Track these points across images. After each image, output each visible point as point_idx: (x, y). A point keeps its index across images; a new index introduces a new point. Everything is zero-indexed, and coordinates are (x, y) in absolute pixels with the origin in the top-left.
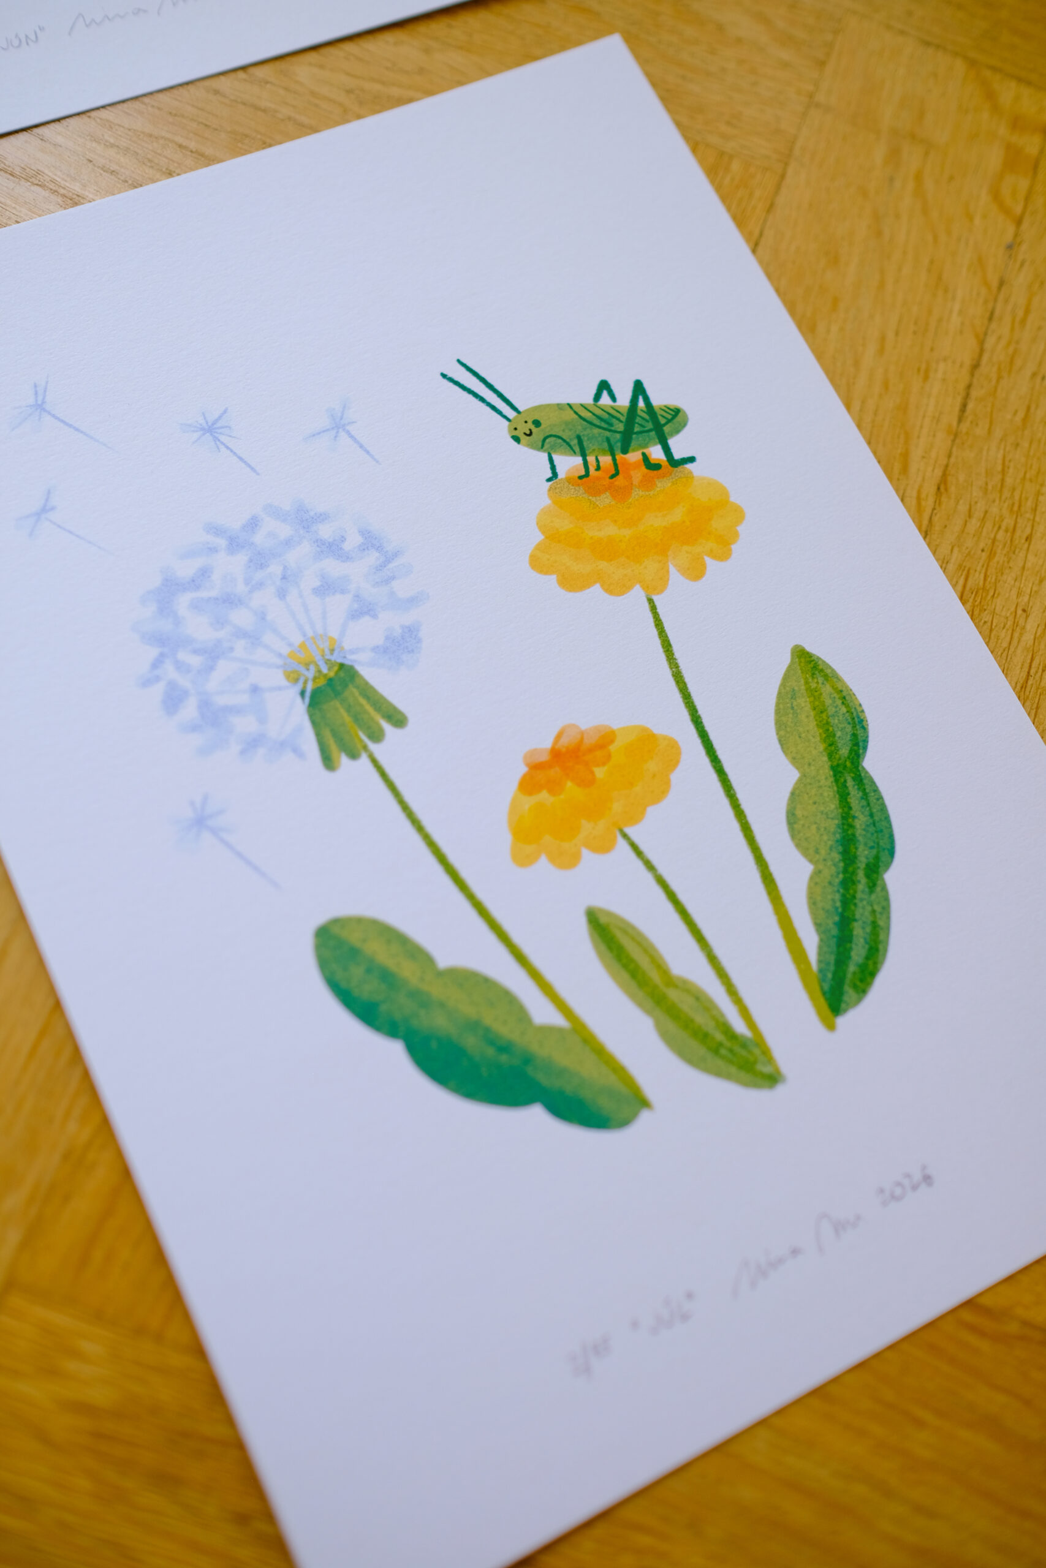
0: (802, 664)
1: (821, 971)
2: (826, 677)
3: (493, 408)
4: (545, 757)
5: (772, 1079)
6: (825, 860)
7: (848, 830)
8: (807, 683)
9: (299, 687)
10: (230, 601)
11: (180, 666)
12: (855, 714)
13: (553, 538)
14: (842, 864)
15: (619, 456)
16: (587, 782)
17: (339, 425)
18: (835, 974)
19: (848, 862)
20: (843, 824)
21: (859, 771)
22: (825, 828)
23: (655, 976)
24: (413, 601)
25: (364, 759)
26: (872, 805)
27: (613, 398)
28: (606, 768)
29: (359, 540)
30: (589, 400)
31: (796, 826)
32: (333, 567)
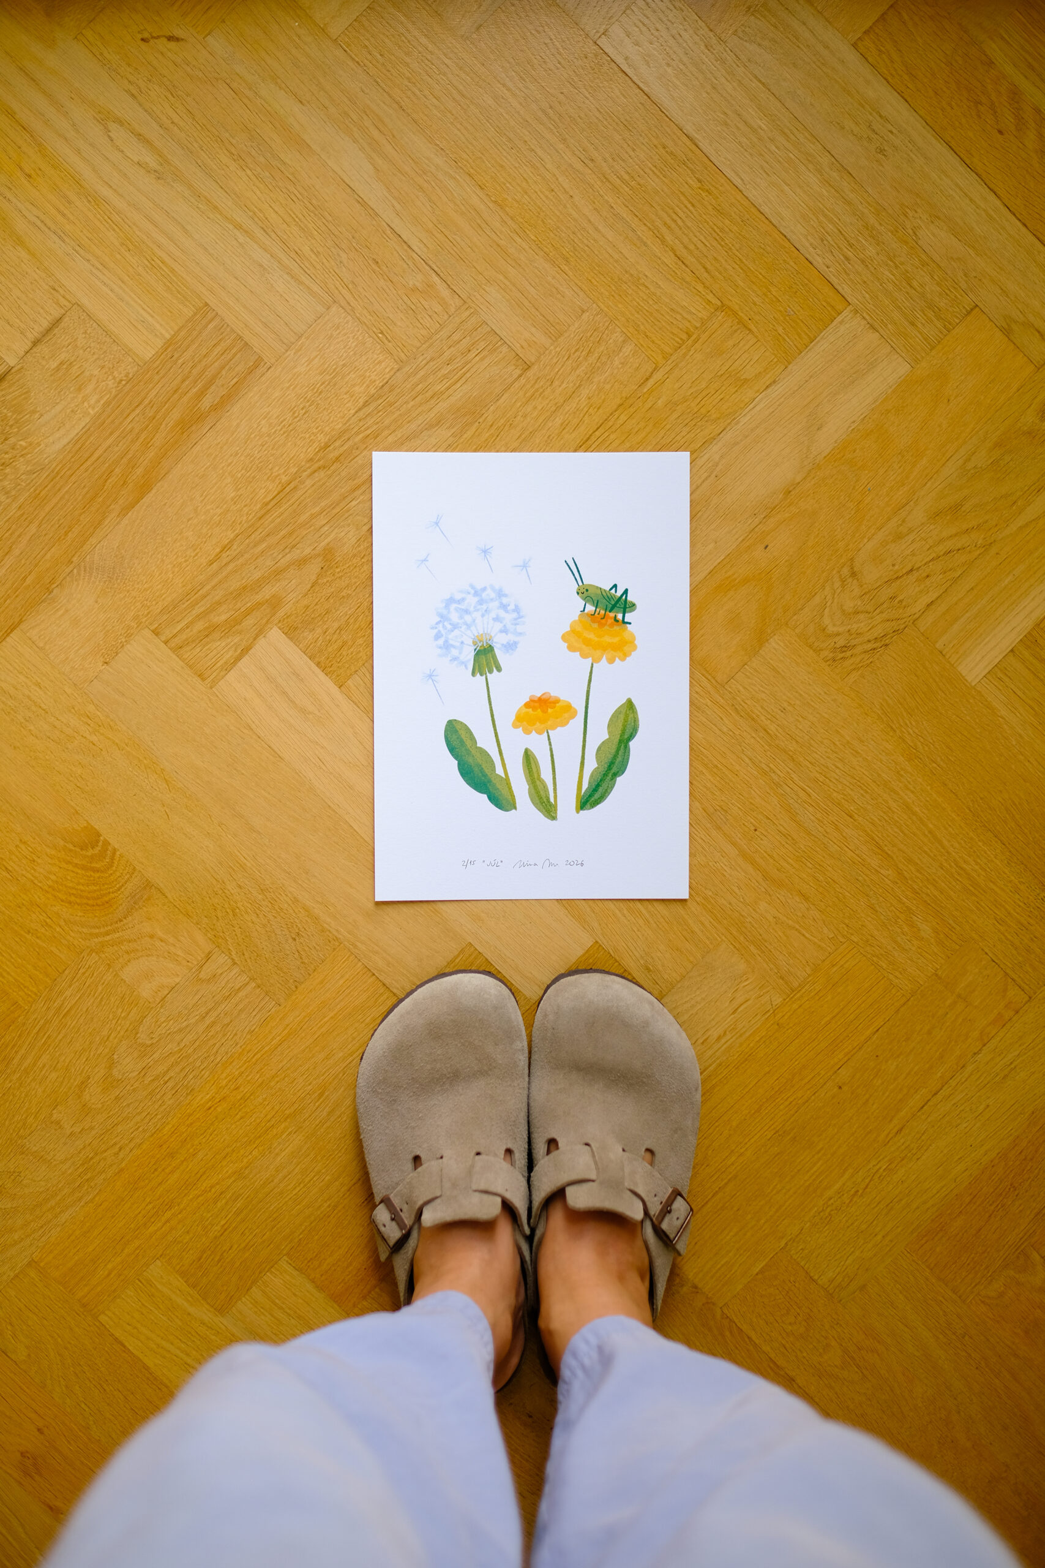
0: (628, 705)
1: (583, 795)
2: (633, 712)
3: (576, 579)
4: (536, 699)
5: (554, 818)
6: (602, 765)
7: (614, 760)
8: (626, 711)
9: (475, 647)
10: (467, 612)
11: (444, 626)
12: (636, 727)
13: (573, 631)
14: (606, 769)
15: (608, 612)
16: (545, 712)
17: (525, 566)
18: (587, 798)
19: (609, 769)
20: (614, 757)
21: (627, 744)
22: (608, 756)
23: (536, 775)
24: (521, 634)
25: (484, 677)
26: (625, 756)
27: (616, 592)
28: (552, 710)
29: (514, 608)
30: (608, 590)
31: (599, 752)
32: (502, 613)
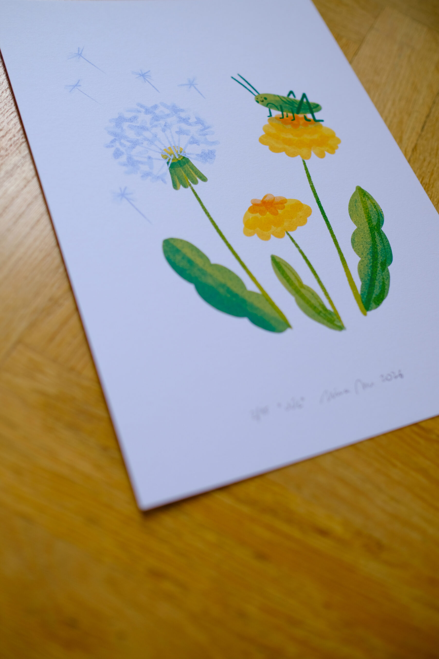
0: (360, 192)
1: (362, 294)
2: (369, 198)
3: (250, 91)
4: (259, 202)
5: (341, 328)
6: (365, 257)
7: (375, 249)
8: (361, 198)
9: (167, 160)
10: (143, 128)
11: (121, 144)
12: (379, 212)
13: (268, 135)
14: (372, 260)
16: (276, 214)
17: (191, 84)
18: (367, 296)
19: (374, 260)
20: (373, 247)
21: (380, 231)
22: (366, 247)
23: (297, 283)
24: (213, 143)
25: (189, 188)
26: (384, 243)
27: (294, 96)
28: (283, 210)
29: (195, 120)
30: (286, 96)
31: (355, 244)
32: (184, 126)
